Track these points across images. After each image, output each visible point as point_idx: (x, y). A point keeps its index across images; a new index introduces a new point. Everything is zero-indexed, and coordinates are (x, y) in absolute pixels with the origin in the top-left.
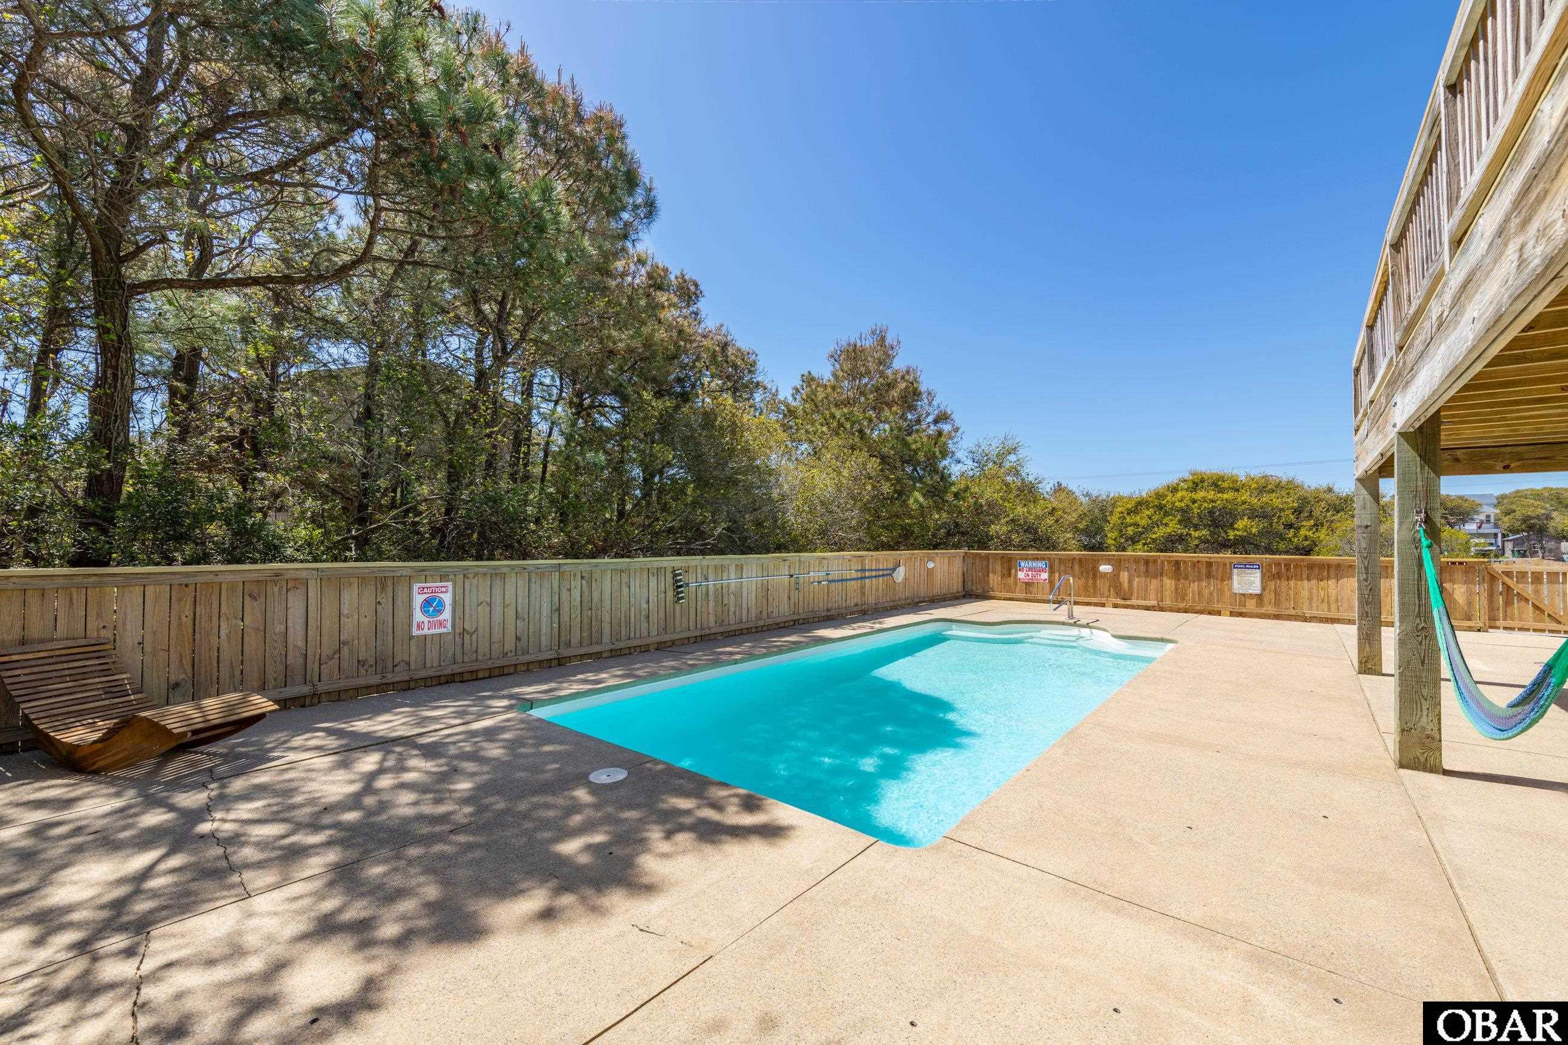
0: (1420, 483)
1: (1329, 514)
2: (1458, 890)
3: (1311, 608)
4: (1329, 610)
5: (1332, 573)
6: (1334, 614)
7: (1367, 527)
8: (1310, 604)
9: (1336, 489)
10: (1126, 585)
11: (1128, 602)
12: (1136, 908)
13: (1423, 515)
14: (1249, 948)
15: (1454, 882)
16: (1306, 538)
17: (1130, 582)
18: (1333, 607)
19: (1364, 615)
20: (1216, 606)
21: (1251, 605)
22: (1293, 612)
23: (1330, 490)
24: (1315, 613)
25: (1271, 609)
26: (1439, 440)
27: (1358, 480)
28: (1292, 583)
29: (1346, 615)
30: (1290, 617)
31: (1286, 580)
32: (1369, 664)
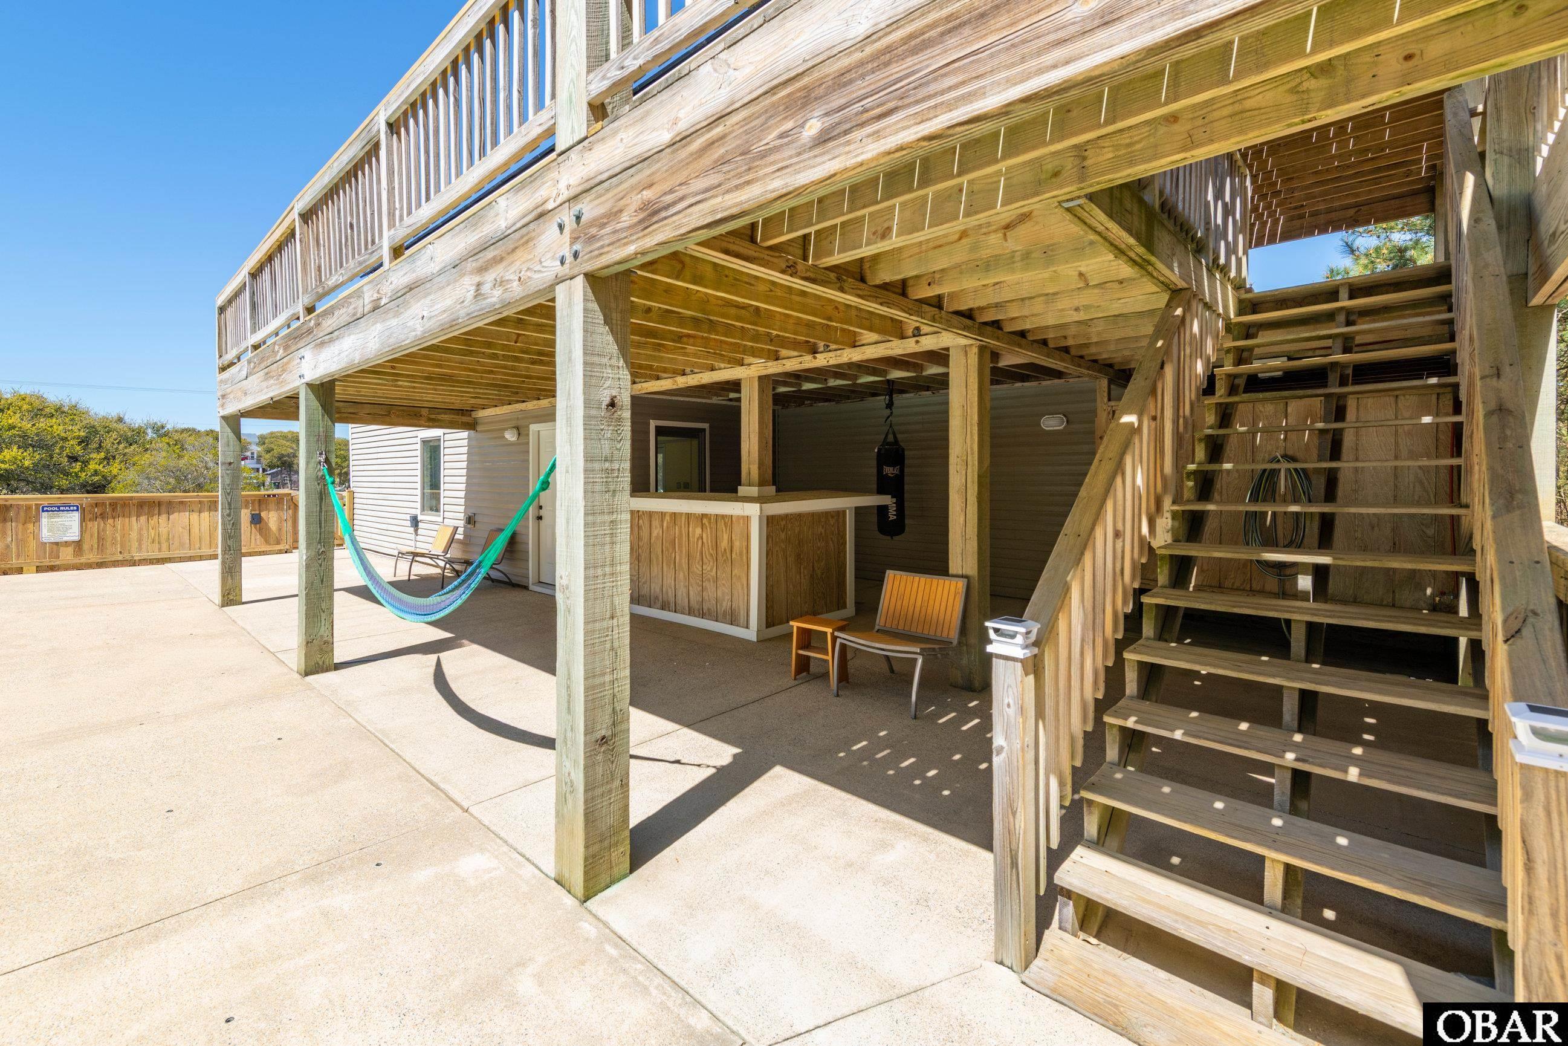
0: (321, 429)
1: (121, 446)
2: (391, 746)
3: (140, 549)
4: (160, 550)
6: (164, 554)
7: (230, 464)
8: (140, 545)
9: (127, 419)
12: (173, 920)
13: (324, 456)
14: (298, 876)
15: (387, 742)
16: (96, 473)
18: (165, 546)
19: (227, 549)
20: (16, 562)
21: (66, 555)
22: (120, 558)
23: (120, 420)
24: (144, 555)
25: (92, 557)
26: (335, 394)
27: (223, 417)
28: (119, 522)
29: (177, 553)
30: (116, 564)
31: (110, 521)
32: (231, 596)
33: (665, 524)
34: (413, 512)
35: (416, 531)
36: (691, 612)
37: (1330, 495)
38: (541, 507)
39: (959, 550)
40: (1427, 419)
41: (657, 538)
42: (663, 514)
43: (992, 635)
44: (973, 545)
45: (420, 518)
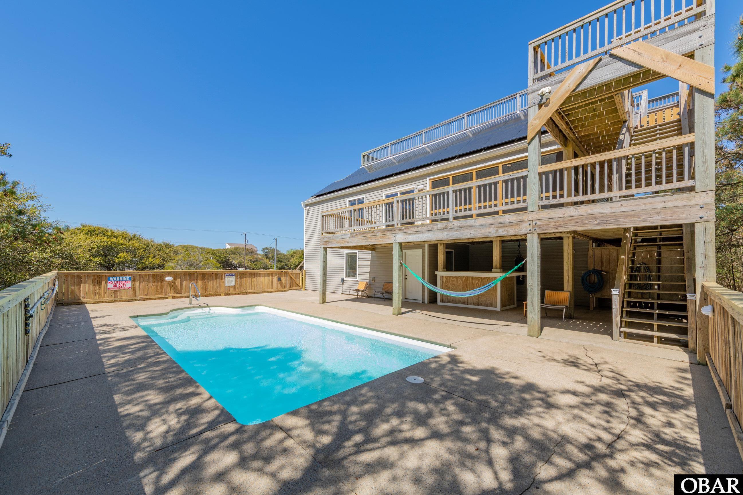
3: (249, 289)
5: (255, 275)
6: (256, 291)
10: (179, 287)
11: (180, 295)
17: (181, 285)
18: (256, 288)
20: (219, 292)
21: (231, 290)
22: (245, 291)
24: (251, 291)
25: (237, 291)
28: (244, 280)
29: (266, 290)
30: (244, 293)
31: (242, 279)
32: (324, 301)
33: (463, 280)
34: (342, 277)
35: (343, 285)
36: (474, 304)
37: (659, 272)
38: (406, 275)
39: (567, 285)
40: (678, 257)
41: (460, 284)
42: (462, 277)
43: (612, 291)
44: (571, 284)
45: (345, 279)
